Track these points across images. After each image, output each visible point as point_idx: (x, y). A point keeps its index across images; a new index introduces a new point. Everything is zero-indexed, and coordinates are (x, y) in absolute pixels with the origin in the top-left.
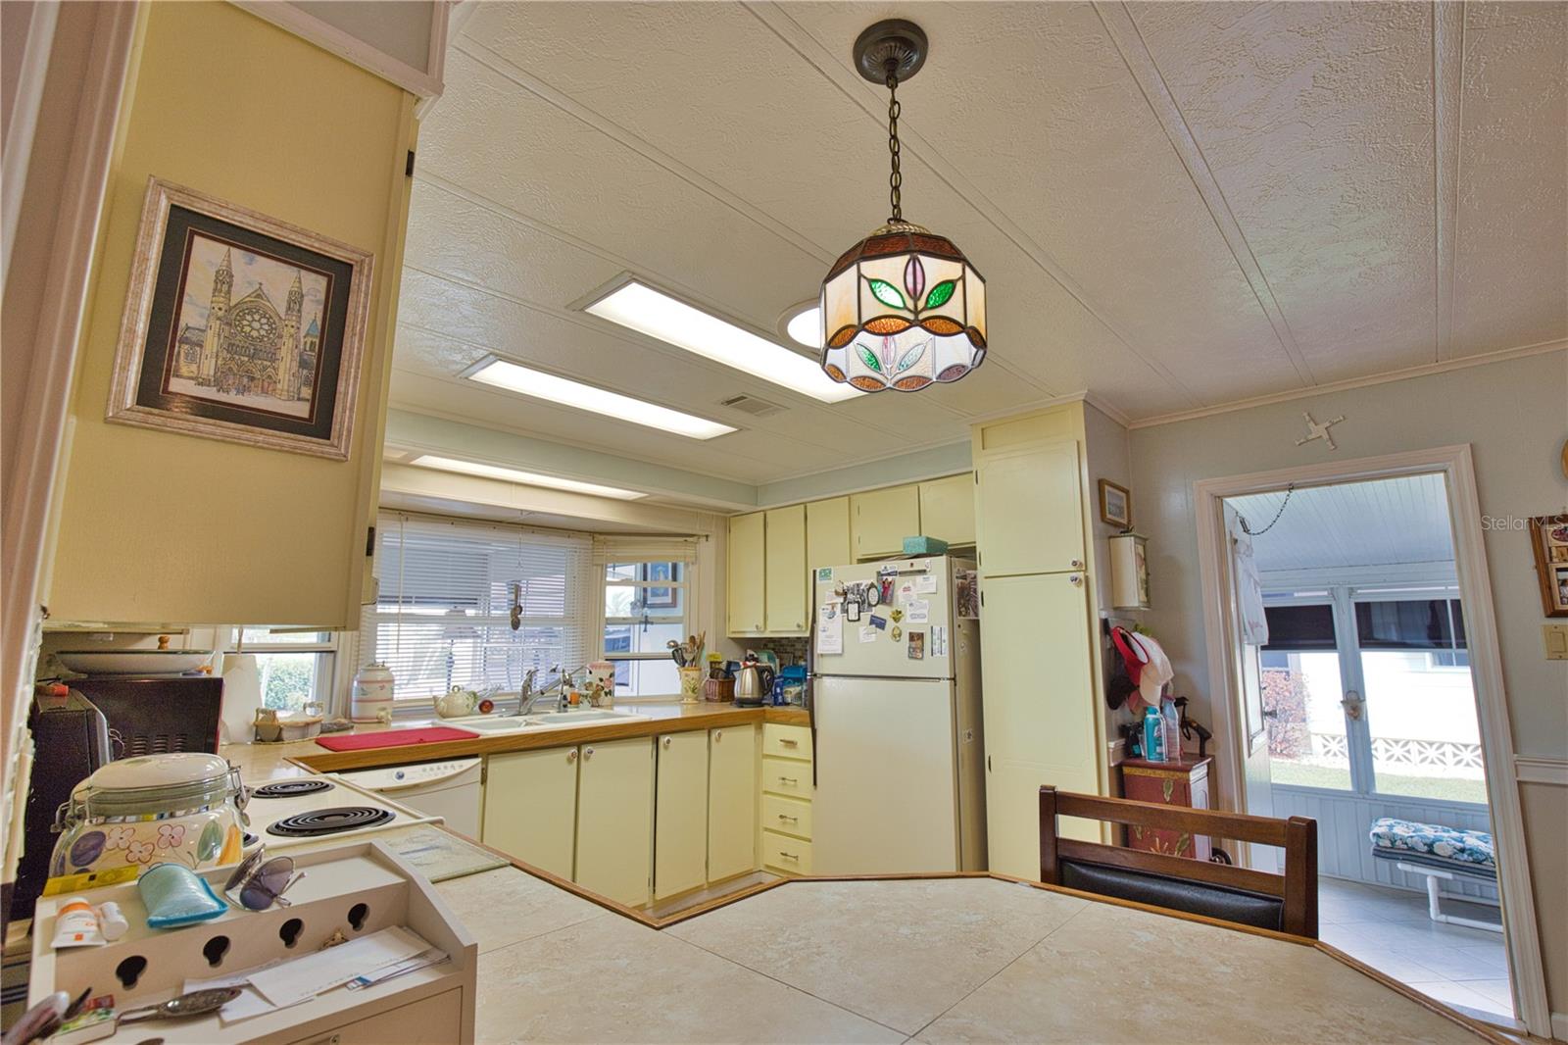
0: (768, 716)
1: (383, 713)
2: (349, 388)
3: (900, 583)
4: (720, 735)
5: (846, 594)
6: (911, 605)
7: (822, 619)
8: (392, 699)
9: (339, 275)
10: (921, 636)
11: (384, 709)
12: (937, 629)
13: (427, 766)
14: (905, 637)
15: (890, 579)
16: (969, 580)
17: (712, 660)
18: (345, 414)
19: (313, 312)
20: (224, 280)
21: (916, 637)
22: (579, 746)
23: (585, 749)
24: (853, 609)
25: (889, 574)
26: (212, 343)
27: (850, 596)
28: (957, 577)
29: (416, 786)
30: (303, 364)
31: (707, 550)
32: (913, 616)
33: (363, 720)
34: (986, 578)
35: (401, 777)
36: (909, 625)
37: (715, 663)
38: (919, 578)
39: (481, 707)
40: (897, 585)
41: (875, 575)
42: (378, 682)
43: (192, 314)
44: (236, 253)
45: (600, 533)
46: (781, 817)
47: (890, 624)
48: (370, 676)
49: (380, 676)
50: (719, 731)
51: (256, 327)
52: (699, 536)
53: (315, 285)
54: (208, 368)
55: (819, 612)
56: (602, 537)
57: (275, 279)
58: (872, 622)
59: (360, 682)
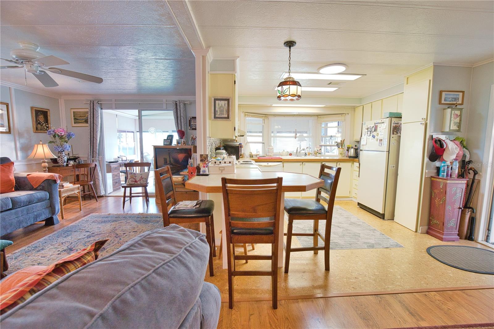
0: (355, 160)
1: (271, 155)
2: (230, 113)
3: (379, 125)
4: (339, 164)
5: (368, 129)
6: (380, 132)
7: (363, 136)
8: (273, 152)
9: (228, 100)
10: (382, 140)
11: (271, 154)
12: (385, 138)
13: (272, 163)
14: (379, 140)
15: (377, 125)
16: (399, 124)
17: (348, 146)
18: (230, 116)
19: (226, 105)
20: (219, 104)
21: (381, 140)
22: (302, 163)
23: (304, 163)
24: (369, 133)
25: (377, 123)
26: (219, 111)
27: (369, 129)
28: (393, 124)
29: (270, 166)
30: (226, 111)
31: (348, 117)
32: (381, 135)
33: (268, 156)
34: (404, 123)
35: (268, 164)
36: (380, 137)
37: (349, 147)
38: (383, 124)
39: (289, 154)
40: (378, 126)
41: (374, 124)
42: (270, 149)
43: (217, 109)
44: (219, 101)
45: (319, 115)
46: (356, 185)
47: (376, 137)
48: (269, 148)
49: (271, 148)
50: (339, 163)
51: (222, 108)
52: (346, 114)
53: (226, 102)
54: (219, 114)
55: (363, 134)
56: (320, 116)
57: (223, 103)
58: (372, 136)
59: (268, 149)
